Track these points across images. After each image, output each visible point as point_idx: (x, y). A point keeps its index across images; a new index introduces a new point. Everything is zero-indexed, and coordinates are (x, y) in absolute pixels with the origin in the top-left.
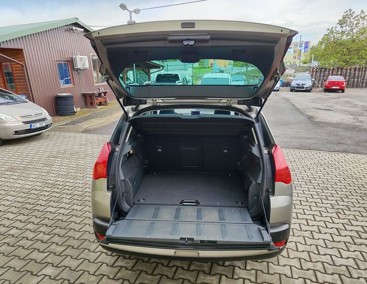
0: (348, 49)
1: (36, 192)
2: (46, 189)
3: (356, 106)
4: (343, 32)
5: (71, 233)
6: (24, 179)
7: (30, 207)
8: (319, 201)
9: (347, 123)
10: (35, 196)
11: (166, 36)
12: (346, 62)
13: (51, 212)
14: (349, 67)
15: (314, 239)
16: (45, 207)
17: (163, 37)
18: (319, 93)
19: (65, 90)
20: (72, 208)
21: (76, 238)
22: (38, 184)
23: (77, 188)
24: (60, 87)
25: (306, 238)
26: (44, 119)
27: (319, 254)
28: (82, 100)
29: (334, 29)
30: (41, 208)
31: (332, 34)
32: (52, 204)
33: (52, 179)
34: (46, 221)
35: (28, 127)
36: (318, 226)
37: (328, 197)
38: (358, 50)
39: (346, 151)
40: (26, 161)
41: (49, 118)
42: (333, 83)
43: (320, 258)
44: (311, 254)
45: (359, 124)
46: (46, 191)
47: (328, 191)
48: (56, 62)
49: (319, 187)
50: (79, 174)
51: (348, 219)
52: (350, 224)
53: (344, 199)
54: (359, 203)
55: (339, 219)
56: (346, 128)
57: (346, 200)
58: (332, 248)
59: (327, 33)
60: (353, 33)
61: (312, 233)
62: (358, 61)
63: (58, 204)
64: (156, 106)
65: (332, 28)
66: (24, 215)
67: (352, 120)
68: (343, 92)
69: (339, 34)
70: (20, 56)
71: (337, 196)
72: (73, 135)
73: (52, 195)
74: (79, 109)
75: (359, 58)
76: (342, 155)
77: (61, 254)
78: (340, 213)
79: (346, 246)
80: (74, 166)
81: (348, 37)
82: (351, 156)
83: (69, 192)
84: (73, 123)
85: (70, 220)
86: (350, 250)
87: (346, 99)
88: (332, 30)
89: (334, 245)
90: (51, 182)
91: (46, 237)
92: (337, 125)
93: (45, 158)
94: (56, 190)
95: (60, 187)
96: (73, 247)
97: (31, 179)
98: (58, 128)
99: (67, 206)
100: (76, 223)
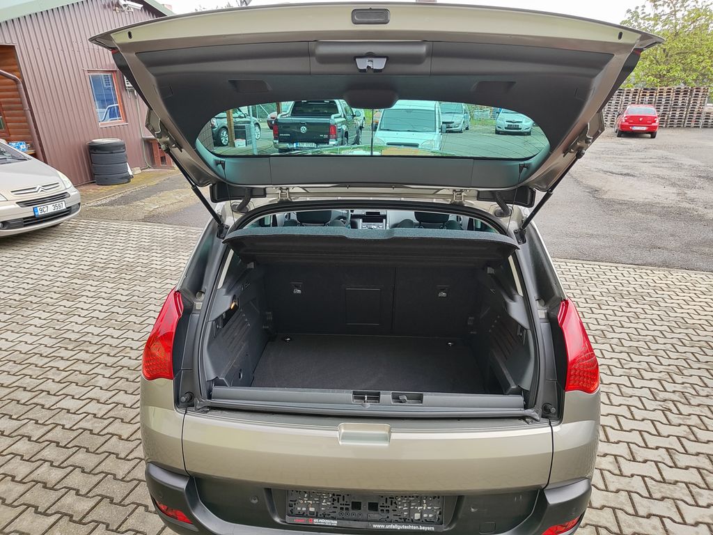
0: (664, 50)
1: (41, 361)
2: (63, 353)
3: (679, 167)
4: (657, 18)
5: (110, 464)
6: (17, 328)
7: (24, 396)
8: (624, 380)
9: (666, 203)
10: (38, 372)
11: (312, 45)
12: (660, 76)
13: (68, 411)
14: (666, 88)
15: (622, 475)
16: (57, 398)
17: (303, 46)
18: (609, 140)
19: (107, 132)
20: (115, 399)
21: (120, 475)
22: (46, 341)
23: (128, 350)
24: (97, 125)
25: (606, 474)
26: (63, 196)
27: (637, 515)
28: (144, 152)
29: (639, 11)
30: (49, 401)
31: (636, 21)
32: (73, 389)
33: (77, 328)
34: (57, 434)
35: (28, 212)
36: (628, 443)
37: (643, 372)
38: (683, 54)
39: (666, 265)
40: (25, 286)
41: (73, 192)
42: (635, 120)
43: (640, 524)
44: (619, 513)
45: (688, 206)
46: (62, 358)
47: (640, 358)
48: (87, 74)
49: (622, 349)
50: (132, 318)
51: (689, 426)
52: (692, 438)
53: (674, 376)
54: (707, 386)
55: (670, 425)
56: (665, 215)
57: (678, 379)
58: (663, 499)
59: (626, 19)
60: (676, 19)
61: (617, 462)
62: (683, 75)
63: (84, 390)
64: (287, 202)
65: (637, 8)
66: (11, 417)
67: (674, 197)
68: (653, 136)
69: (649, 19)
70: (10, 61)
71: (660, 368)
72: (125, 226)
73: (74, 367)
74: (138, 171)
75: (684, 70)
76: (660, 273)
77: (84, 517)
78: (670, 410)
79: (690, 492)
80: (124, 298)
81: (666, 27)
82: (678, 274)
83: (110, 361)
84: (126, 200)
85: (109, 430)
86: (700, 504)
87: (660, 152)
88: (635, 12)
89: (667, 490)
90: (73, 336)
91: (56, 474)
92: (647, 208)
93: (63, 280)
94: (82, 355)
95: (91, 349)
96: (112, 501)
97: (31, 329)
98: (94, 211)
99: (104, 396)
100: (120, 438)
